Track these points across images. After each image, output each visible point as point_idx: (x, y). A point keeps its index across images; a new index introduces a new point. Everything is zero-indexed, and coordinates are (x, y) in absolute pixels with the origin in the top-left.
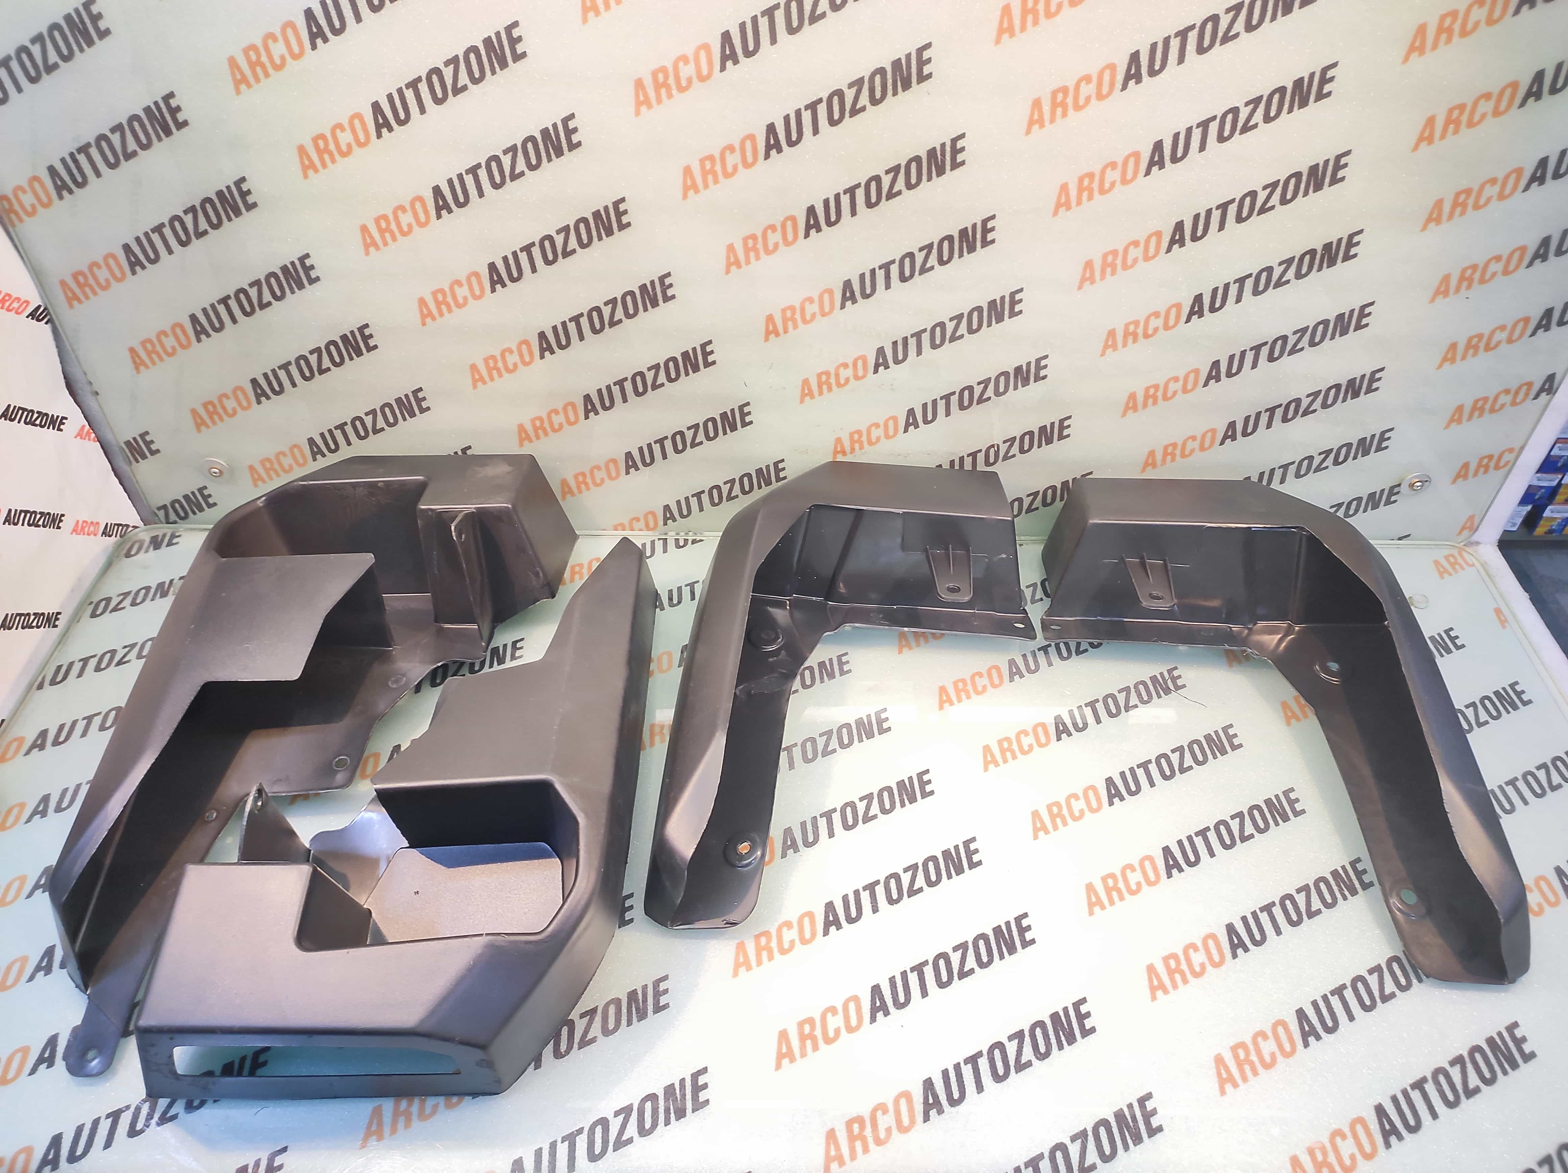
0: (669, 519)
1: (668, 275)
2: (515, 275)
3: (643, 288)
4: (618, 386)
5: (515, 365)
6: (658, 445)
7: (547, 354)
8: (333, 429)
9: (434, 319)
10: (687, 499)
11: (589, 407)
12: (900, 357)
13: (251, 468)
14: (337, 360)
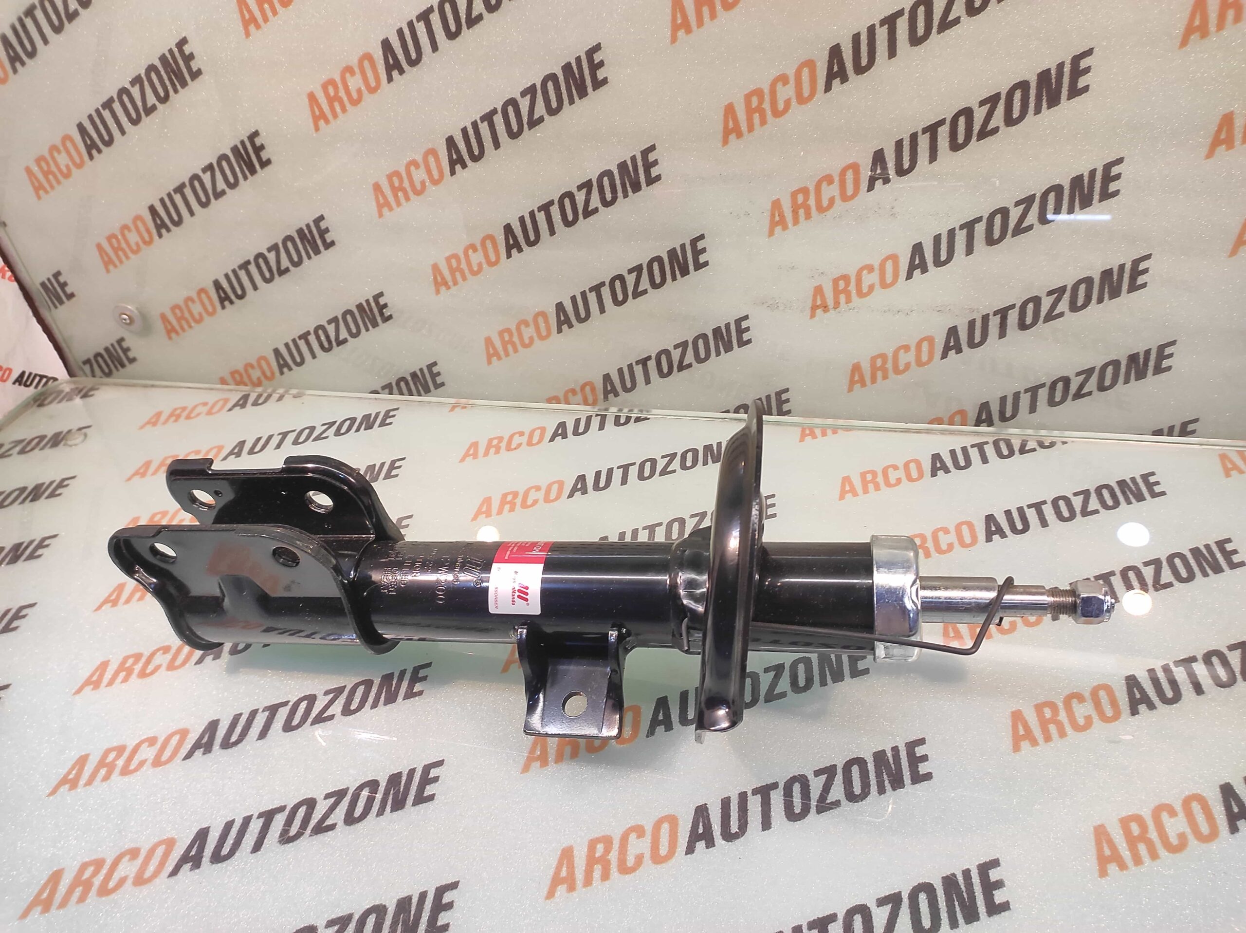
0: (610, 392)
1: (597, 48)
2: (414, 55)
3: (567, 68)
4: (543, 212)
5: (423, 183)
6: (594, 293)
7: (458, 167)
8: (237, 269)
9: (327, 121)
10: (630, 367)
11: (511, 242)
12: (906, 165)
13: (163, 317)
14: (232, 180)
